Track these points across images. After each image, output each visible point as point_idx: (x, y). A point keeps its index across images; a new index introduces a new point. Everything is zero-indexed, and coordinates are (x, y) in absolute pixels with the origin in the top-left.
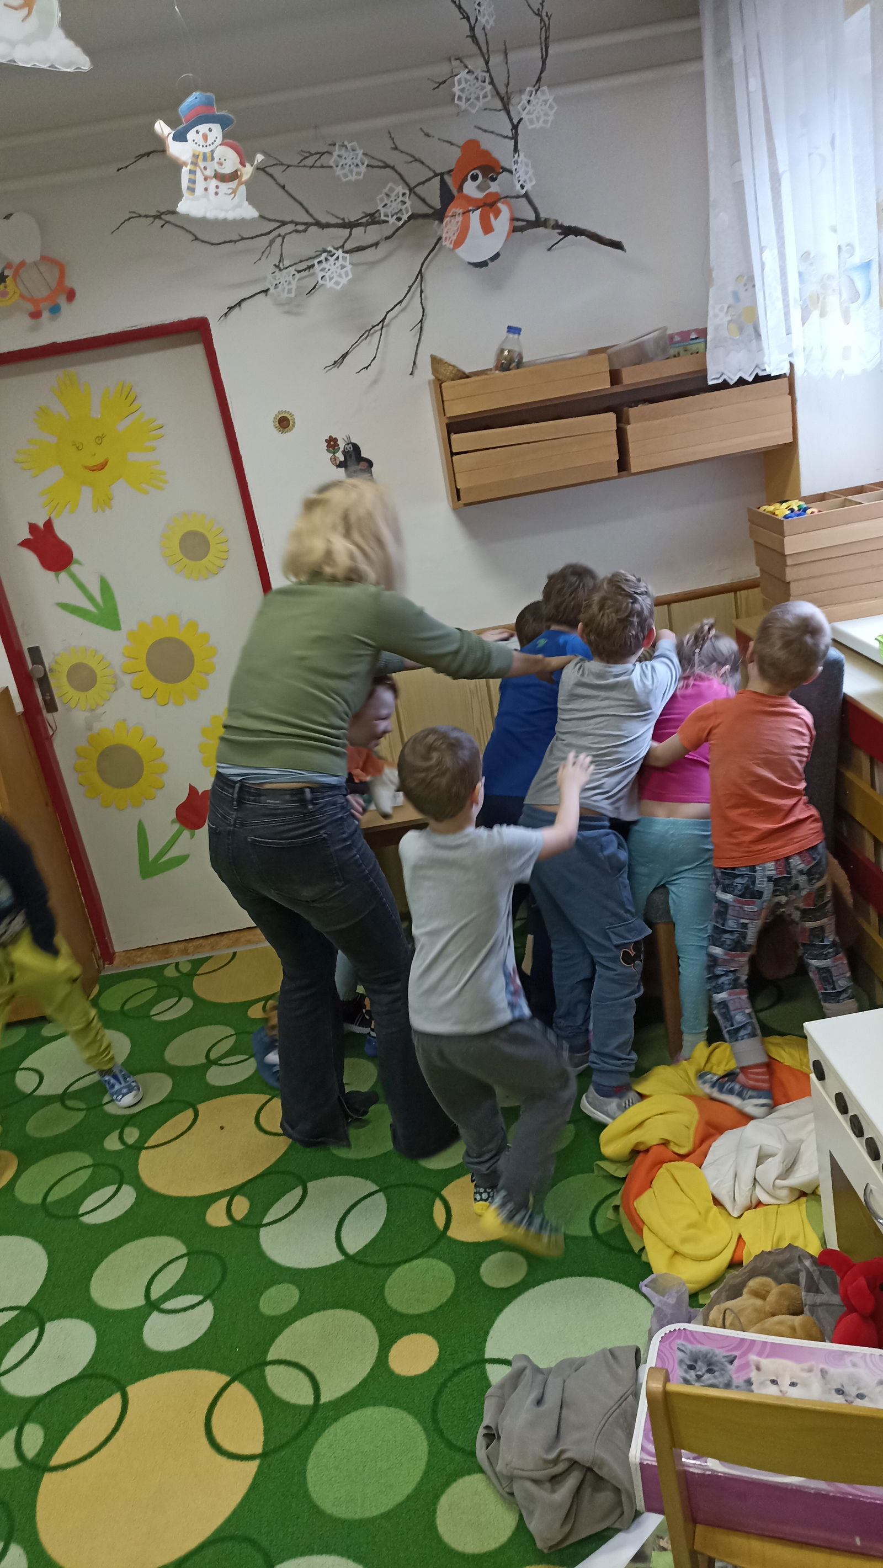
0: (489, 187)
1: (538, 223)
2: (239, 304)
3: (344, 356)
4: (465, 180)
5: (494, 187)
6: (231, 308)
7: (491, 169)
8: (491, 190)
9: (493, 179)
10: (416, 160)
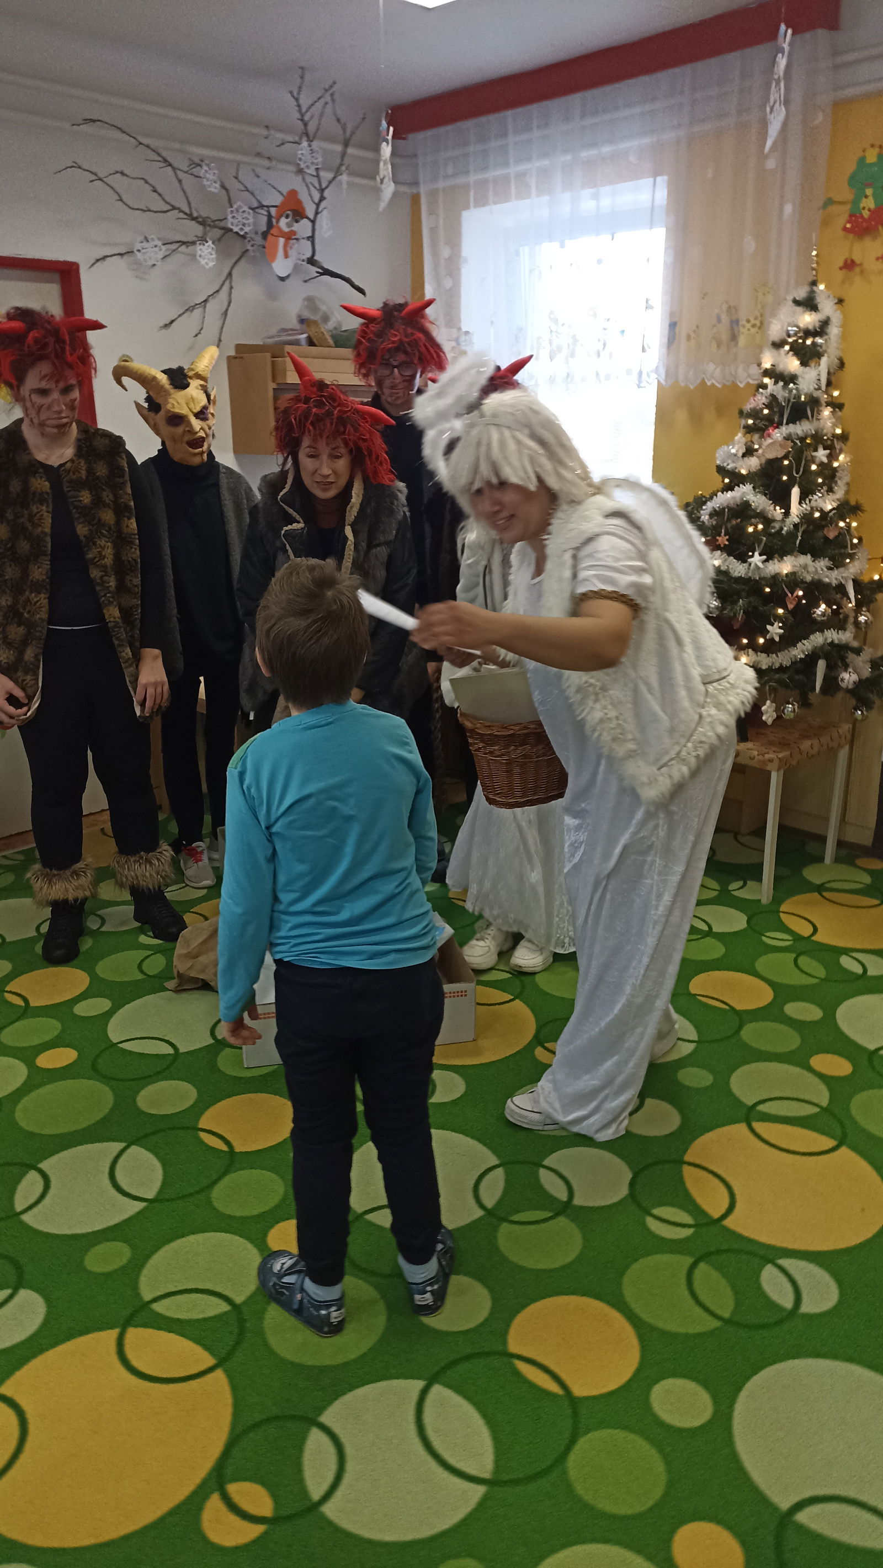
0: (292, 226)
1: (311, 261)
2: (105, 258)
3: (172, 322)
4: (281, 216)
5: (296, 227)
6: (98, 260)
7: (298, 214)
8: (293, 228)
9: (297, 221)
10: (248, 191)
